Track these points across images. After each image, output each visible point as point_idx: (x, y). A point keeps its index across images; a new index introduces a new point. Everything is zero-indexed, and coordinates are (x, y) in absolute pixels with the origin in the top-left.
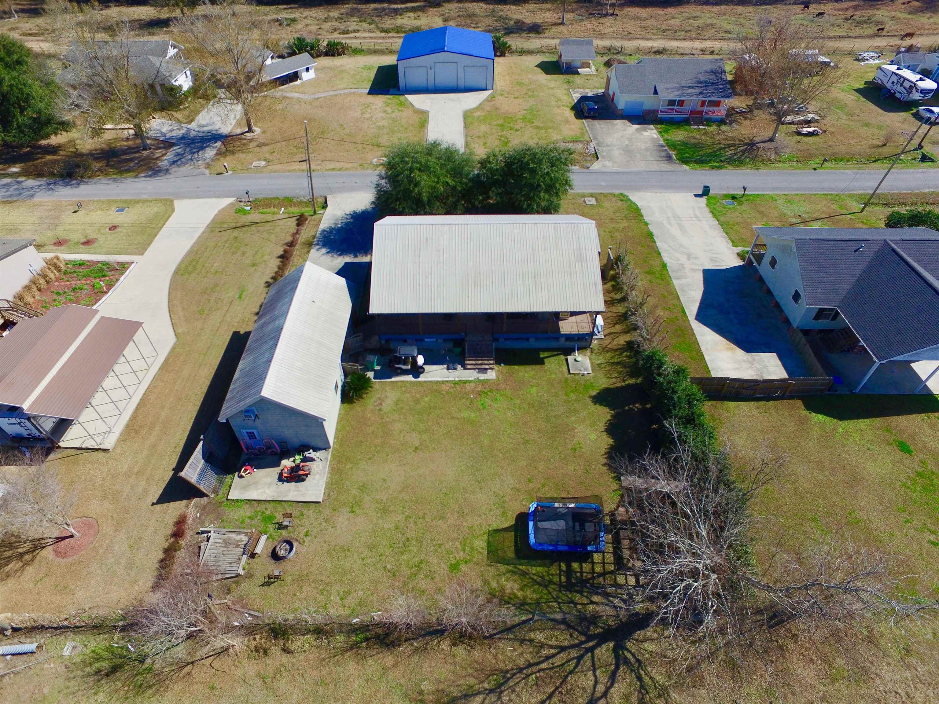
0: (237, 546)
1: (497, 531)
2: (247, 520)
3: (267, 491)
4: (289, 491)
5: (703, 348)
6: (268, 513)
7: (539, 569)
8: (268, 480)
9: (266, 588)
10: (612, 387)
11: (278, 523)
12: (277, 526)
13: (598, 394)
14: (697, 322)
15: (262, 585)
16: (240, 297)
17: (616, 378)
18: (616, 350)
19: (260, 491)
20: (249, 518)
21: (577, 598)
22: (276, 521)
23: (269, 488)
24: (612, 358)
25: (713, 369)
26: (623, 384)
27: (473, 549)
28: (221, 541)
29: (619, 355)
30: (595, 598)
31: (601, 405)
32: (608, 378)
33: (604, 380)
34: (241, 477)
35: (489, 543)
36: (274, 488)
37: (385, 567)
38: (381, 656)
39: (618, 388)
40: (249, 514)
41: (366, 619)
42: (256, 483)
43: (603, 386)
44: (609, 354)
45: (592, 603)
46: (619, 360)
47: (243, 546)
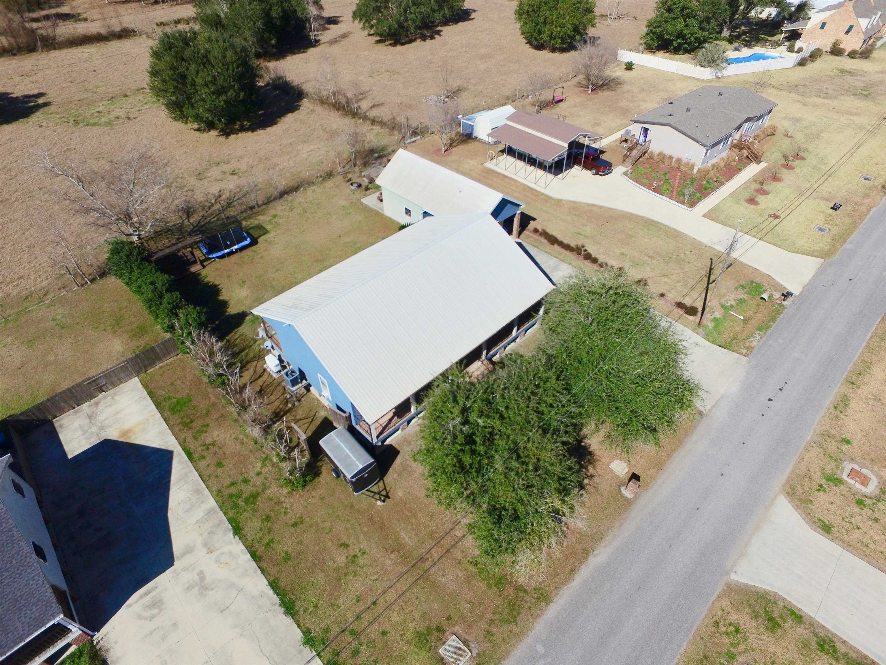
5: (159, 415)
10: (236, 330)
13: (244, 319)
14: (170, 449)
17: (236, 339)
18: (247, 363)
24: (247, 354)
25: (145, 398)
26: (227, 338)
29: (243, 360)
31: (238, 313)
32: (242, 335)
33: (245, 331)
39: (230, 332)
43: (243, 326)
44: (251, 356)
46: (240, 356)
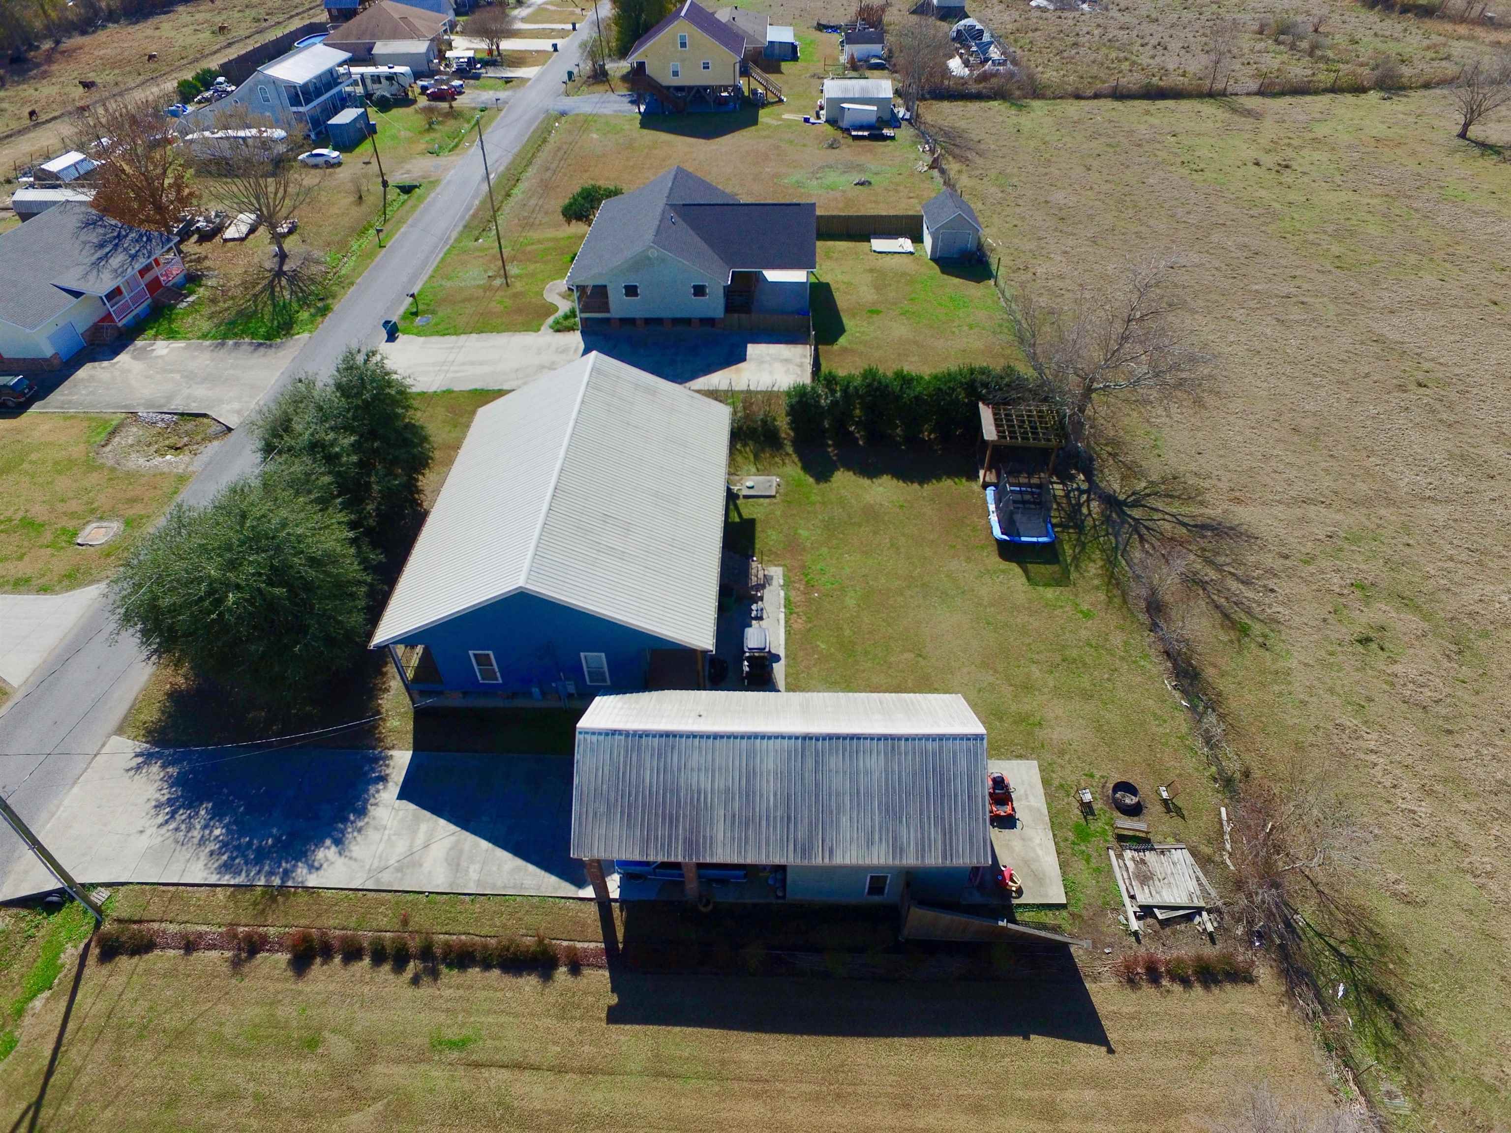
0: (1143, 862)
1: (1029, 579)
2: (1094, 864)
3: (1037, 841)
4: (1030, 808)
6: (1071, 836)
7: (1066, 547)
8: (1017, 845)
9: (1185, 813)
10: (799, 465)
11: (1085, 817)
12: (1090, 817)
13: (812, 476)
15: (1183, 817)
16: (461, 1045)
17: (784, 460)
19: (1040, 852)
20: (1088, 861)
21: (1089, 522)
22: (1083, 822)
23: (1031, 839)
24: (749, 457)
26: (794, 456)
27: (1057, 599)
28: (1146, 888)
29: (744, 452)
30: (1085, 510)
31: (830, 477)
32: (784, 466)
34: (1020, 892)
35: (1046, 585)
36: (1029, 832)
37: (1109, 680)
38: (1210, 680)
39: (804, 460)
40: (1082, 865)
41: (1177, 694)
42: (1027, 862)
43: (800, 471)
44: (742, 459)
45: (1090, 514)
47: (1141, 854)
